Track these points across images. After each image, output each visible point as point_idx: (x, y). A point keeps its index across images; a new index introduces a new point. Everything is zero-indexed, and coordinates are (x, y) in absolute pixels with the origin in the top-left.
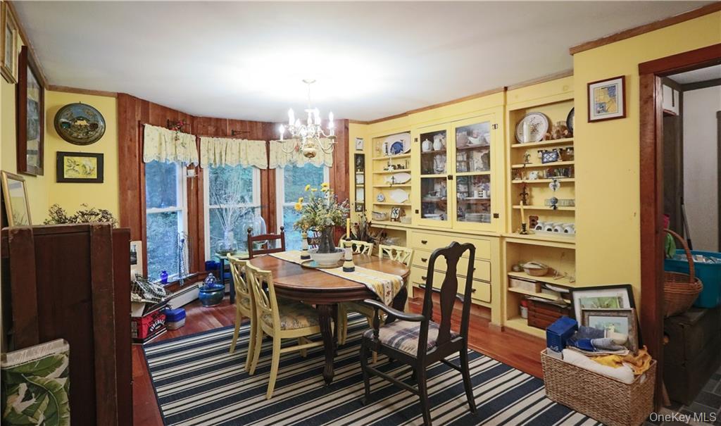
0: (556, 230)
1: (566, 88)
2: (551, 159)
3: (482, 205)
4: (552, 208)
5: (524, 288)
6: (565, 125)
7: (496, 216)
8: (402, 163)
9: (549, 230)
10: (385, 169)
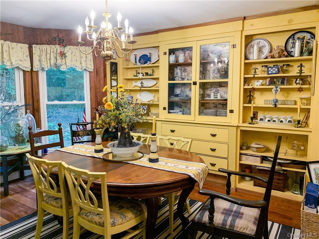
0: (274, 121)
1: (290, 21)
2: (274, 72)
3: (213, 103)
4: (274, 106)
5: (251, 161)
6: (284, 48)
7: (232, 111)
8: (150, 72)
9: (269, 121)
10: (134, 76)
